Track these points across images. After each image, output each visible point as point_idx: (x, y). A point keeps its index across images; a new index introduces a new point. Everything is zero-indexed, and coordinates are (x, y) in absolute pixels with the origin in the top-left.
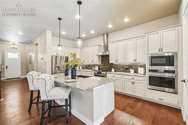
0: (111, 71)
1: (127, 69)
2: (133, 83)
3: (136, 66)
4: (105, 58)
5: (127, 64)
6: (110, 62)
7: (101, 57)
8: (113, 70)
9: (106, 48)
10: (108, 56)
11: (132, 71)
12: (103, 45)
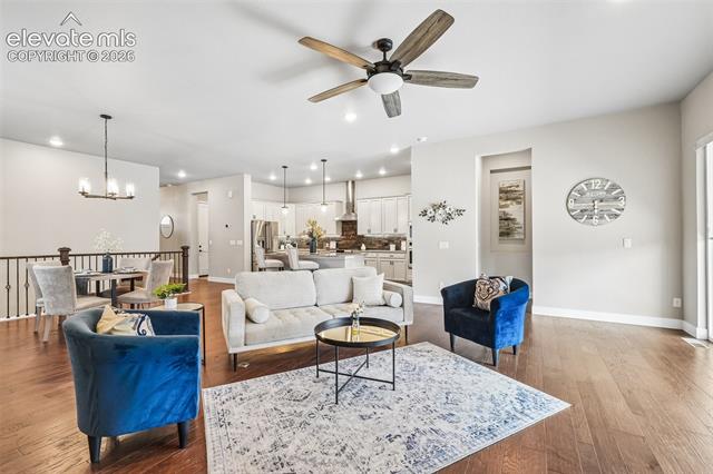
0: (359, 248)
1: (384, 244)
2: (392, 263)
3: (399, 238)
4: (348, 226)
5: (386, 236)
6: (359, 233)
7: (340, 224)
8: (363, 247)
9: (351, 207)
10: (355, 223)
11: (393, 247)
12: (345, 202)
